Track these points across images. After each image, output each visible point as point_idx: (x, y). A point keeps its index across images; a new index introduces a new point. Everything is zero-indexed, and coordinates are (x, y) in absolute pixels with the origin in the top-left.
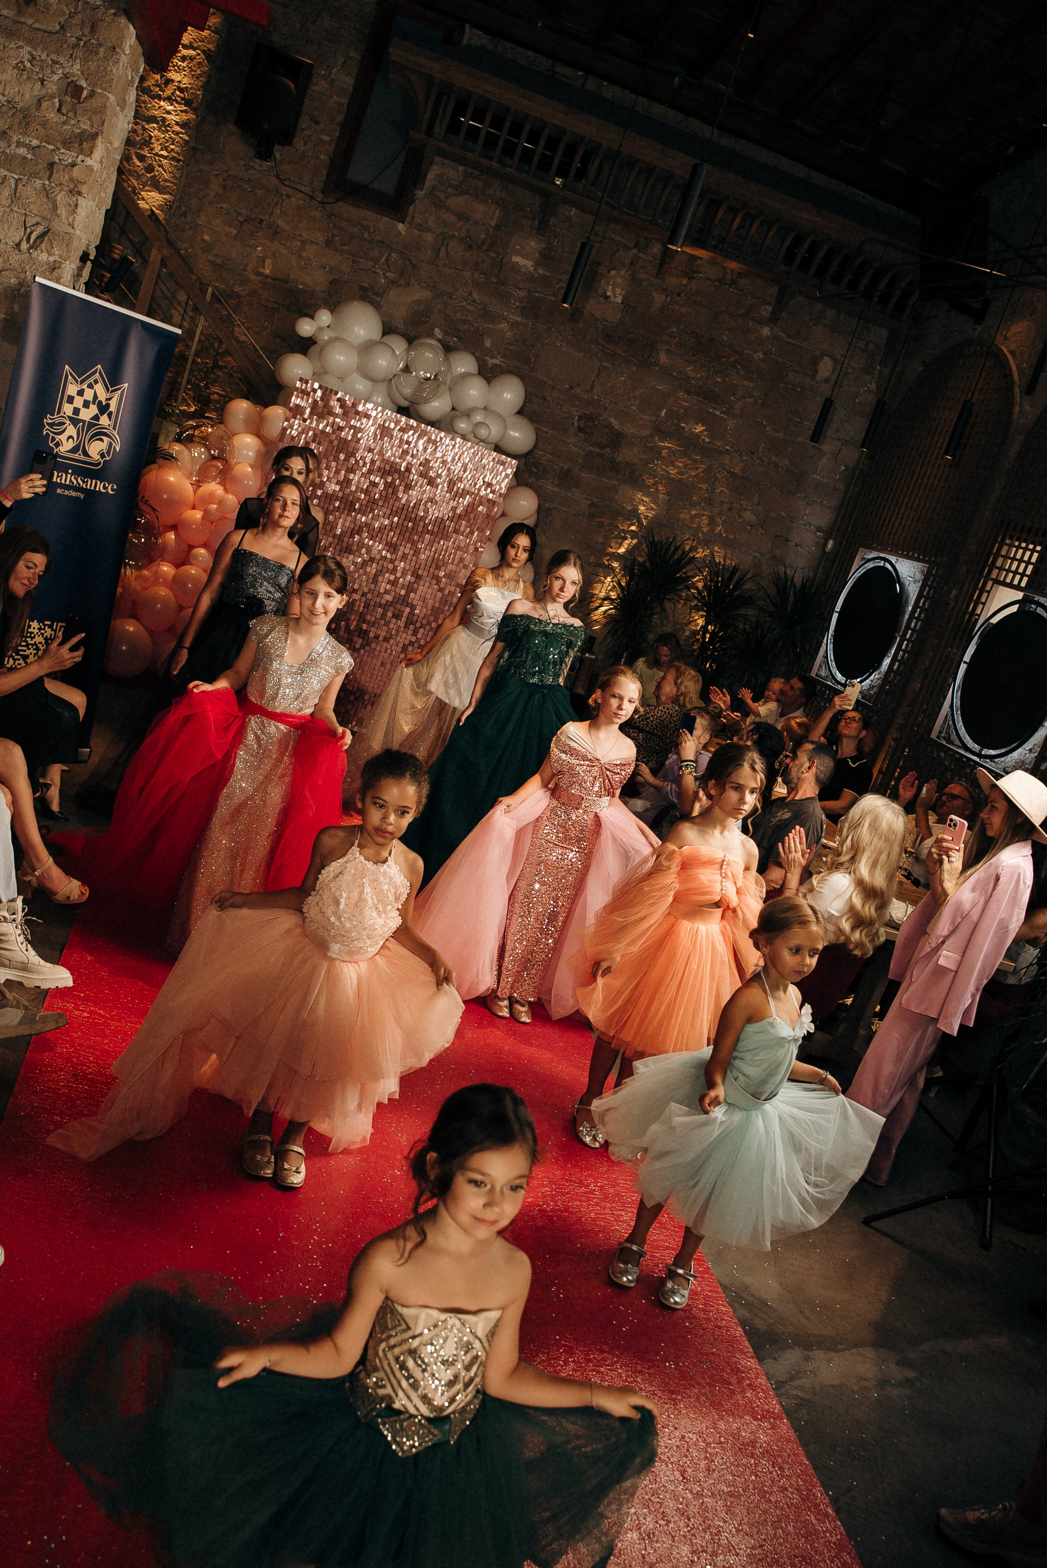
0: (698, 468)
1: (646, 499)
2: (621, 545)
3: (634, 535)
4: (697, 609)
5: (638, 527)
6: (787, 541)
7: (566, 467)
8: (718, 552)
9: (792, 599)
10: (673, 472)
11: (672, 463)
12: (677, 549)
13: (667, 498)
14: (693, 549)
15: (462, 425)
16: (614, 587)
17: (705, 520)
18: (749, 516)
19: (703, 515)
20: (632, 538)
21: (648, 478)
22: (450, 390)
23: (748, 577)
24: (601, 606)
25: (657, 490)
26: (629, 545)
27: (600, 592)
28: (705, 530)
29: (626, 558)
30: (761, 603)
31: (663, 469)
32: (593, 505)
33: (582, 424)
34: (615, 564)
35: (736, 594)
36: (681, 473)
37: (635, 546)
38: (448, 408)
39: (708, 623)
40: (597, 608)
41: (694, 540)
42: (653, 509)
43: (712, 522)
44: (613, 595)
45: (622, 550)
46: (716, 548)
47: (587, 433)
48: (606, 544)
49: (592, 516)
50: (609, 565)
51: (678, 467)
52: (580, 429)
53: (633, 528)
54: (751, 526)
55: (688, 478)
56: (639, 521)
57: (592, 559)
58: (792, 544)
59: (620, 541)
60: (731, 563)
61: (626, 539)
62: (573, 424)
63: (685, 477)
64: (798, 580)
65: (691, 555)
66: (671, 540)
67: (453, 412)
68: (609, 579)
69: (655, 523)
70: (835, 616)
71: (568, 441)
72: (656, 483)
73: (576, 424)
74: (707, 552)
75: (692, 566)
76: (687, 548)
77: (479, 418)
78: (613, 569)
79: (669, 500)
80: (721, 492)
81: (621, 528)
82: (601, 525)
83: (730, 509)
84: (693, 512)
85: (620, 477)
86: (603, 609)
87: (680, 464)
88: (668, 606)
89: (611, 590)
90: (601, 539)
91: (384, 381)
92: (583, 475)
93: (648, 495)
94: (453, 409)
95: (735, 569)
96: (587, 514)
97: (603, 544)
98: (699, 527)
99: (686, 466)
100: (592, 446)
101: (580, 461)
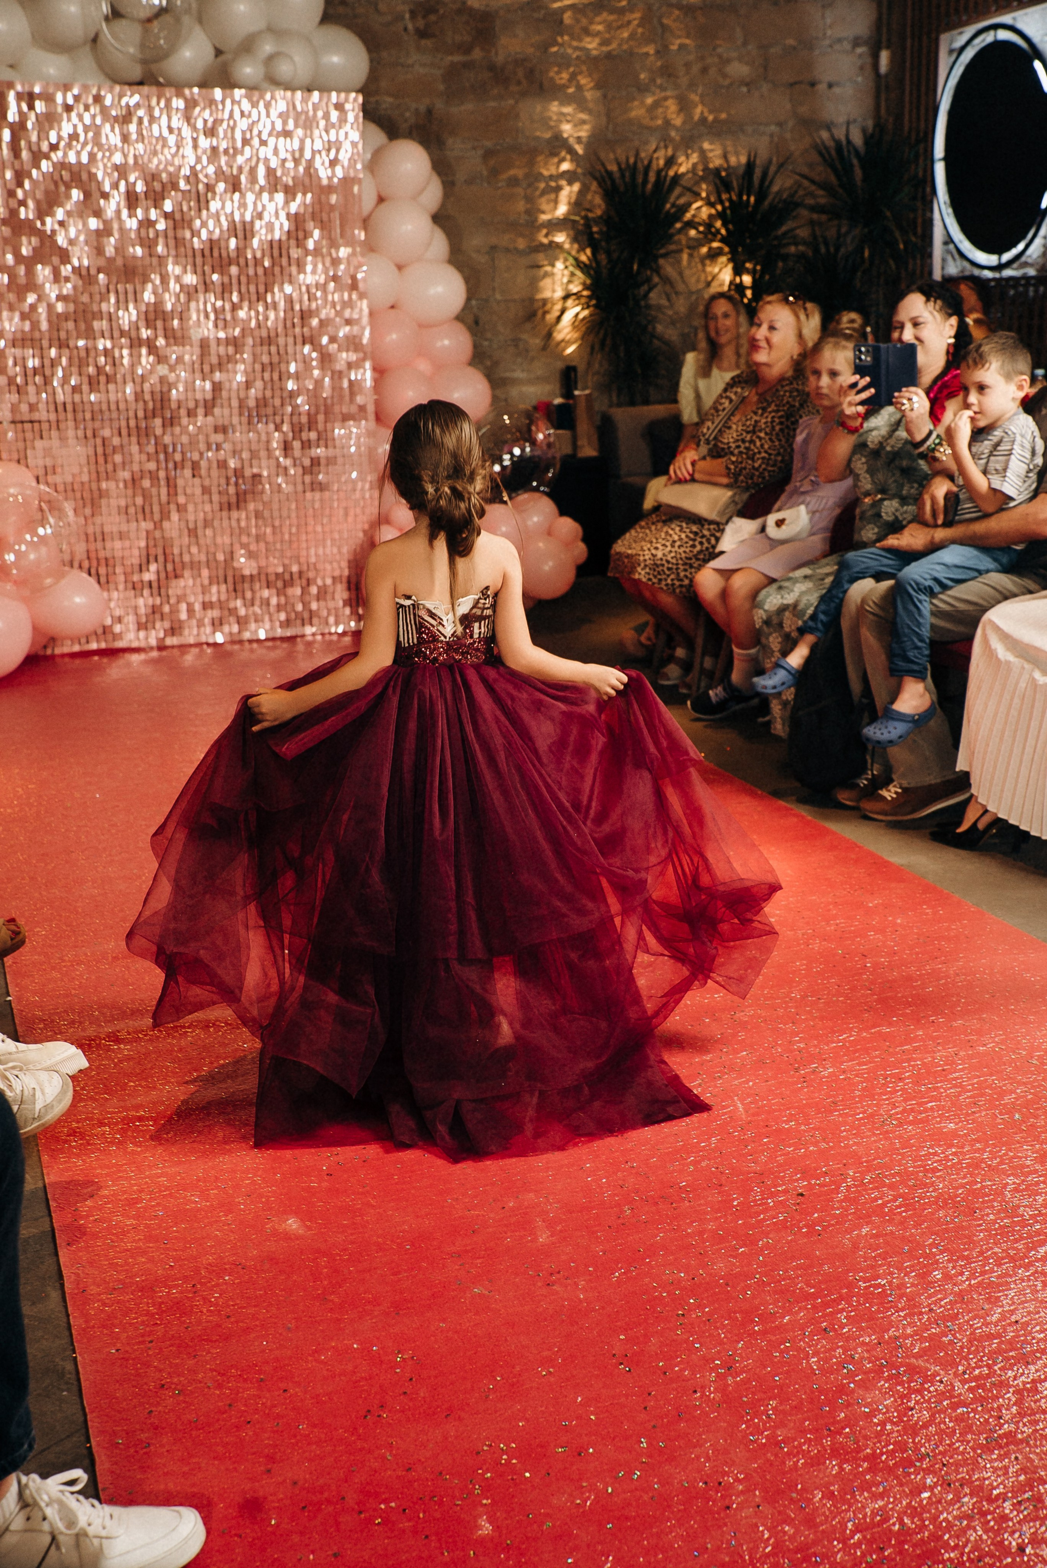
0: (629, 22)
1: (568, 110)
2: (556, 202)
3: (570, 177)
4: (713, 255)
5: (572, 161)
6: (813, 84)
7: (422, 108)
8: (711, 151)
9: (858, 173)
10: (591, 44)
11: (586, 32)
12: (647, 168)
13: (598, 94)
14: (671, 161)
15: (248, 70)
16: (572, 274)
17: (672, 106)
18: (739, 69)
19: (666, 99)
20: (570, 183)
21: (558, 73)
22: (200, 21)
23: (773, 169)
24: (563, 311)
25: (579, 88)
26: (570, 197)
27: (554, 291)
28: (678, 121)
29: (574, 221)
30: (810, 201)
31: (576, 48)
32: (488, 154)
33: (421, 23)
34: (560, 238)
35: (766, 203)
36: (605, 42)
37: (581, 193)
38: (210, 52)
39: (738, 271)
40: (559, 319)
41: (666, 147)
42: (584, 122)
43: (684, 106)
44: (575, 288)
45: (562, 210)
46: (706, 146)
47: (433, 36)
48: (533, 212)
49: (494, 173)
50: (551, 242)
51: (598, 33)
52: (422, 34)
53: (565, 166)
54: (747, 85)
55: (620, 45)
56: (571, 151)
57: (521, 244)
58: (822, 87)
59: (553, 196)
60: (738, 159)
61: (559, 189)
62: (406, 29)
63: (614, 46)
64: (857, 139)
65: (671, 173)
66: (632, 160)
67: (220, 59)
68: (559, 265)
69: (595, 143)
70: (940, 170)
71: (410, 61)
72: (573, 77)
73: (410, 26)
74: (695, 158)
75: (677, 191)
76: (662, 162)
77: (268, 48)
78: (559, 246)
79: (605, 96)
80: (682, 47)
81: (546, 173)
82: (514, 182)
83: (705, 70)
84: (649, 101)
85: (514, 88)
86: (568, 317)
87: (600, 28)
88: (669, 269)
89: (570, 282)
90: (521, 206)
91: (85, 44)
92: (454, 110)
93: (567, 100)
94: (218, 52)
95: (750, 166)
96: (485, 173)
97: (528, 212)
98: (667, 123)
99: (609, 27)
100: (452, 54)
101: (441, 87)
